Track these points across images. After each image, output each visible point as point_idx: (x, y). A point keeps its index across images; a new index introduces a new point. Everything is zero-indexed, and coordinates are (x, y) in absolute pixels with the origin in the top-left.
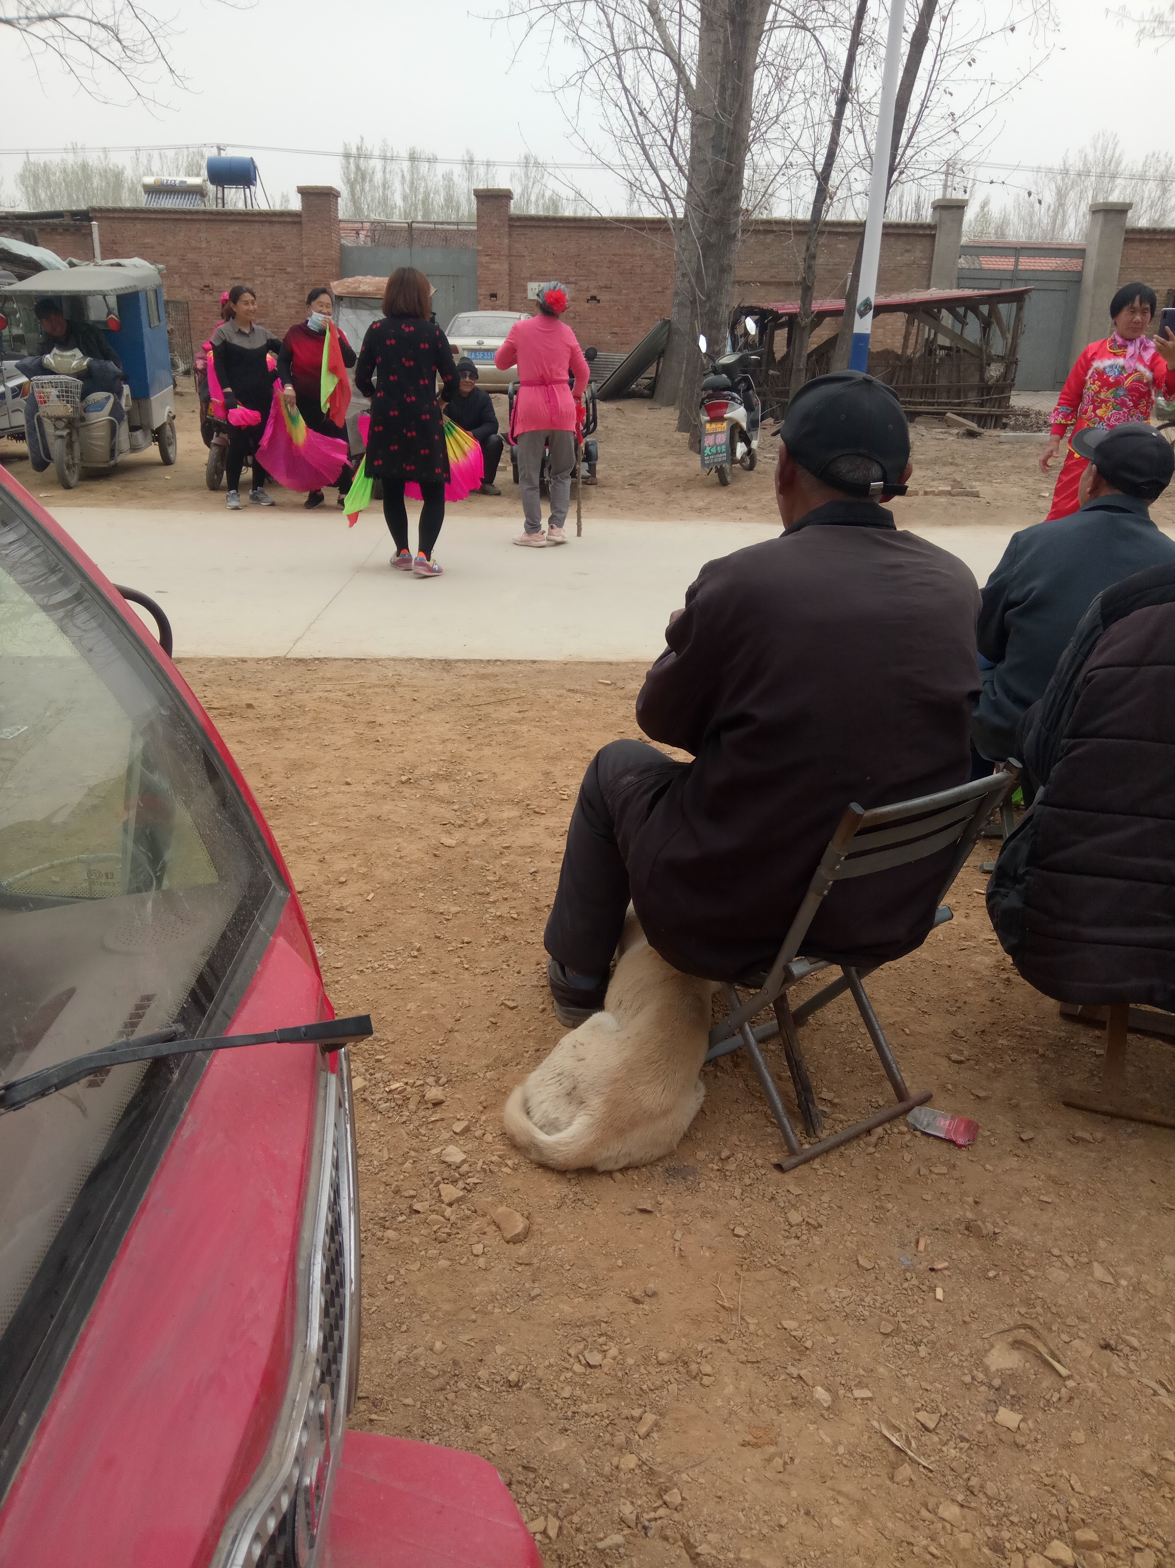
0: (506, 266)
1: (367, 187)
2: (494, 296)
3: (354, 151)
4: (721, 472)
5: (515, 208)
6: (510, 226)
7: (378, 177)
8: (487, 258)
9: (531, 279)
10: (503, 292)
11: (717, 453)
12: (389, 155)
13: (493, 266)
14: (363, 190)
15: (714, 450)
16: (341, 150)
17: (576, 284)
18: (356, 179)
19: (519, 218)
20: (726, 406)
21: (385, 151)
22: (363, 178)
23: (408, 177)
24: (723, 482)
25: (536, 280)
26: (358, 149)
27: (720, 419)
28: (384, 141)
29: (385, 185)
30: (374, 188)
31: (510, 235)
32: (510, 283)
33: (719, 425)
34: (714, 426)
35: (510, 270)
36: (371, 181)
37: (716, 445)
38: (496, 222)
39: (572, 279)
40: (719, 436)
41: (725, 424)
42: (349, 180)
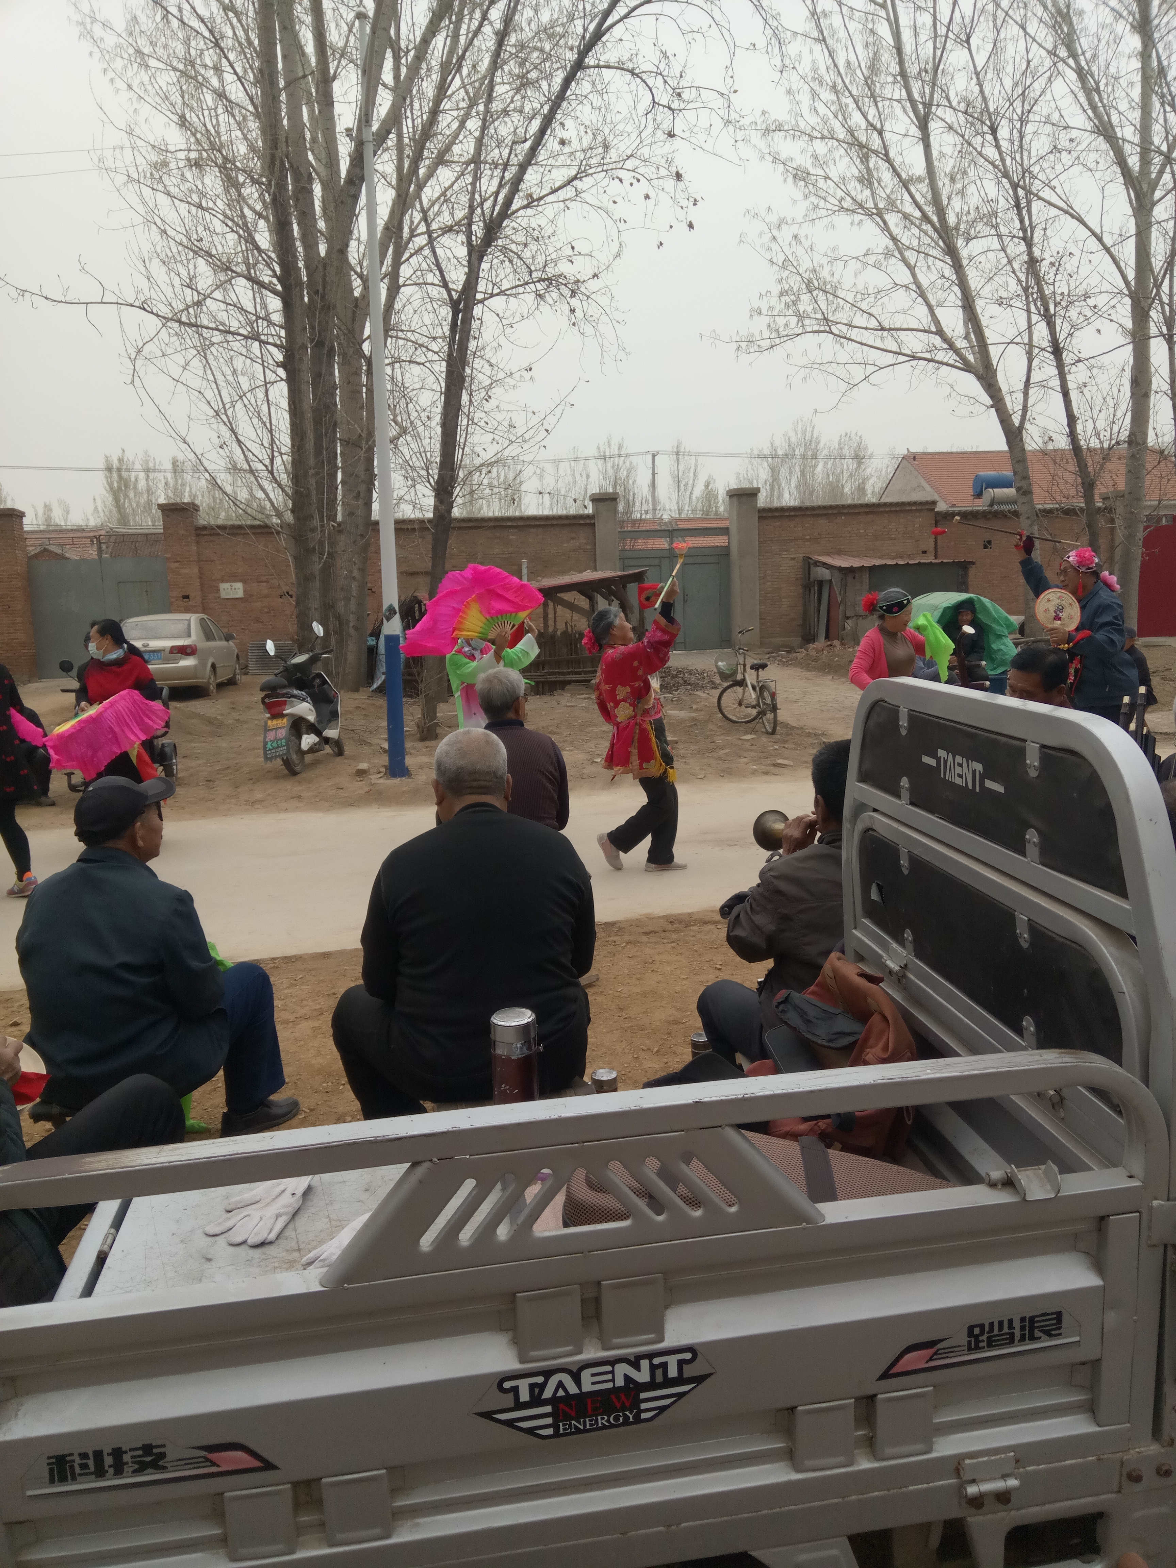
0: (196, 570)
1: (131, 494)
2: (186, 597)
3: (115, 464)
4: (287, 763)
5: (203, 519)
6: (197, 535)
7: (142, 484)
8: (177, 564)
9: (223, 581)
10: (196, 594)
11: (278, 747)
12: (151, 465)
13: (183, 571)
14: (126, 496)
15: (275, 745)
16: (101, 465)
17: (267, 582)
18: (119, 488)
19: (204, 528)
20: (285, 703)
21: (147, 462)
22: (127, 486)
23: (171, 482)
24: (293, 773)
25: (227, 581)
26: (119, 460)
27: (281, 715)
28: (146, 452)
29: (149, 491)
30: (137, 494)
31: (198, 543)
32: (202, 585)
33: (280, 721)
34: (275, 722)
35: (201, 574)
36: (135, 488)
37: (276, 739)
38: (182, 532)
39: (264, 578)
40: (280, 731)
41: (285, 720)
42: (111, 488)
